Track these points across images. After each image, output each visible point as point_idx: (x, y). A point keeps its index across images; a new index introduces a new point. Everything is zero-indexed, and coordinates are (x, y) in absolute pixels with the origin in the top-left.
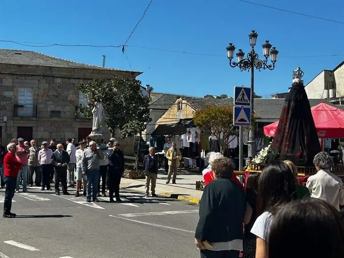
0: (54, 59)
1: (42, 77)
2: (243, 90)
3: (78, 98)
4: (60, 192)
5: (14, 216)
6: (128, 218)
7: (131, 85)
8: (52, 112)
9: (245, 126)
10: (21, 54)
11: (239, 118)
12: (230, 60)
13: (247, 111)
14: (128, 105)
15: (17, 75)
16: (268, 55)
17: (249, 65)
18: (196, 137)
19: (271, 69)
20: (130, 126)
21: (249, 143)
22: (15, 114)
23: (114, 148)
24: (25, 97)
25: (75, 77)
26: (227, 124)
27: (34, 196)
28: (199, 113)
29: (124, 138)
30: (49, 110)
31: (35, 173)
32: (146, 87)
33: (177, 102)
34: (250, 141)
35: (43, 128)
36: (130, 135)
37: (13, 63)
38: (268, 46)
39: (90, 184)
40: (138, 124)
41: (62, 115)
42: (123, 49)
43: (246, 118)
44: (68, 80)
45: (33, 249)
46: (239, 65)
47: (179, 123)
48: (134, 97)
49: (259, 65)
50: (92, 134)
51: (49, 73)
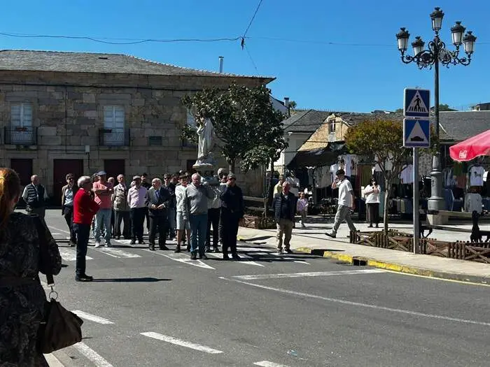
0: (152, 64)
1: (136, 90)
2: (418, 94)
3: (186, 117)
4: (155, 246)
5: (90, 279)
6: (247, 281)
7: (256, 96)
8: (151, 138)
9: (422, 148)
10: (106, 58)
11: (412, 135)
12: (403, 53)
13: (425, 125)
14: (253, 125)
15: (101, 87)
16: (460, 44)
17: (431, 60)
18: (352, 168)
19: (465, 65)
20: (255, 154)
21: (432, 175)
22: (100, 142)
23: (228, 183)
24: (114, 118)
25: (181, 88)
26: (394, 145)
27: (119, 252)
28: (352, 130)
29: (246, 171)
30: (147, 135)
31: (123, 221)
32: (284, 101)
33: (327, 120)
34: (434, 173)
35: (139, 161)
36: (255, 166)
37: (96, 71)
38: (459, 29)
39: (195, 234)
40: (266, 150)
41: (165, 142)
42: (243, 42)
43: (422, 135)
44: (171, 93)
45: (104, 321)
46: (416, 60)
47: (327, 149)
48: (261, 113)
49: (447, 58)
50: (197, 164)
51: (145, 84)
